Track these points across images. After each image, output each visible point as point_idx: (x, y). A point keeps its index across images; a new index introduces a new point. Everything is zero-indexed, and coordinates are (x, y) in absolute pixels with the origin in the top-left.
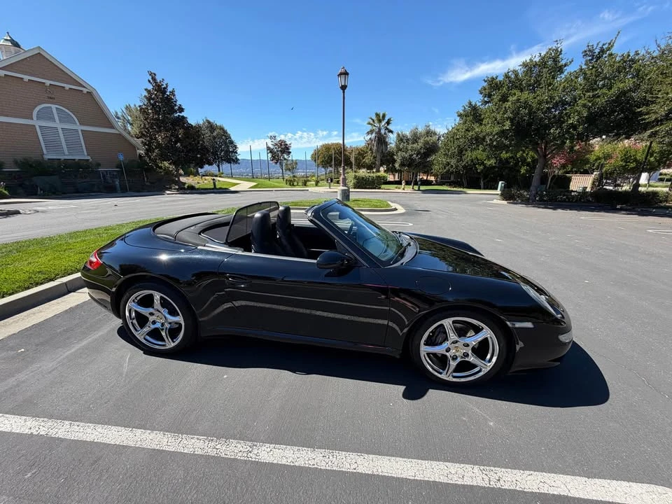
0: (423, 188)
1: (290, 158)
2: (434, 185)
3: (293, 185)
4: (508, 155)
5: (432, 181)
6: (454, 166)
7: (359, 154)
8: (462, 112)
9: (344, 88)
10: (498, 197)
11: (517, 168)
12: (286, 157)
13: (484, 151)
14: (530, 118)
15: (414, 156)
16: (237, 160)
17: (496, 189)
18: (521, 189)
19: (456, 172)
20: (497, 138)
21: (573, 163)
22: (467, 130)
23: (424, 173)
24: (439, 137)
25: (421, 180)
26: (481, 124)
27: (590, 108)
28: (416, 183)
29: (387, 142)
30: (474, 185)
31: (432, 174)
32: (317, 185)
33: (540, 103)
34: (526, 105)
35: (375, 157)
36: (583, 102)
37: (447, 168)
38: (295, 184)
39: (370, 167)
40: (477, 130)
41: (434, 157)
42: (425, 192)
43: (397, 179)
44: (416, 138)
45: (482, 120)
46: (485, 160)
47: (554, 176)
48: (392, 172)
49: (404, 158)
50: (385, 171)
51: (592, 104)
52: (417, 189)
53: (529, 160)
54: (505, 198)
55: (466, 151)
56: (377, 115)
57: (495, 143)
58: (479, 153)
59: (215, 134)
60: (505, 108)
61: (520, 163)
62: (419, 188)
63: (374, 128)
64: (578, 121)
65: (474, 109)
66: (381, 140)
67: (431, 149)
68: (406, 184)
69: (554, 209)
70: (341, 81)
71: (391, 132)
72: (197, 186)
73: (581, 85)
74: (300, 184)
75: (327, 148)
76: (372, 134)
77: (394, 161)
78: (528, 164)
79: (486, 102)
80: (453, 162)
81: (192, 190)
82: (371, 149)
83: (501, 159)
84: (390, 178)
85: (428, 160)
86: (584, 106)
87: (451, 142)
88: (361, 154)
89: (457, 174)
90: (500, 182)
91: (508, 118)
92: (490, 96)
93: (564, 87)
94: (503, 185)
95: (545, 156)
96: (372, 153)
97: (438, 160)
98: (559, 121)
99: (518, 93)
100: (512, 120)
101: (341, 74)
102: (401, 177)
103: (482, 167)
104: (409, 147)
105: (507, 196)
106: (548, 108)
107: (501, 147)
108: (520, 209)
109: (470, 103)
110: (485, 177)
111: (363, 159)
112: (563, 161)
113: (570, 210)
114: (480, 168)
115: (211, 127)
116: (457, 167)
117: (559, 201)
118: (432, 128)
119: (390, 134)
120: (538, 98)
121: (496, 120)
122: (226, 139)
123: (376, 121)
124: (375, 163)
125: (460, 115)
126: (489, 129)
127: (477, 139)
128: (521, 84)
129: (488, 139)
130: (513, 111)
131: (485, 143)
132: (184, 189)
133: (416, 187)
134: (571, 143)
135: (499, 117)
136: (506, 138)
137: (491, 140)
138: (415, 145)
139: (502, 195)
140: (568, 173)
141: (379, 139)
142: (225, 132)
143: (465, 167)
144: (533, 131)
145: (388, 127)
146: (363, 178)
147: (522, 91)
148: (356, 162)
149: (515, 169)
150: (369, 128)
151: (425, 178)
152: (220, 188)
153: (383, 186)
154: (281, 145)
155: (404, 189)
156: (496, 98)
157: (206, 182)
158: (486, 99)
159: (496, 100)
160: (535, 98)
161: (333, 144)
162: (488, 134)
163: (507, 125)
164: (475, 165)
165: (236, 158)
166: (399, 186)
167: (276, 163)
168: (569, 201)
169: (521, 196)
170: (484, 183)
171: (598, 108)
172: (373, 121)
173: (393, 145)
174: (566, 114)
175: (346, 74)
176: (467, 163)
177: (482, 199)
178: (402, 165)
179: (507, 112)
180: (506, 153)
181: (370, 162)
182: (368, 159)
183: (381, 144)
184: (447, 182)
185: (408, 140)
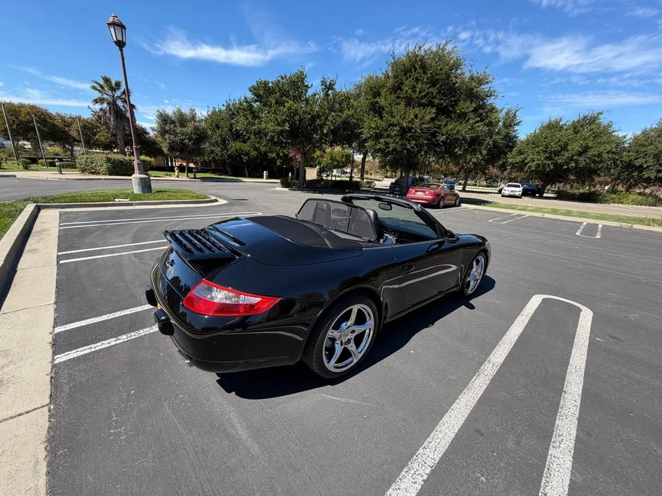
0: (199, 175)
6: (219, 155)
9: (121, 44)
10: (279, 185)
15: (186, 141)
19: (222, 160)
32: (26, 168)
35: (114, 135)
42: (203, 179)
44: (182, 121)
46: (248, 152)
49: (173, 141)
54: (285, 185)
55: (228, 140)
56: (107, 80)
58: (242, 145)
62: (195, 176)
63: (104, 96)
67: (202, 136)
68: (180, 172)
70: (116, 34)
76: (102, 103)
82: (106, 124)
88: (88, 127)
89: (223, 163)
90: (265, 172)
94: (267, 174)
95: (305, 153)
96: (108, 128)
101: (114, 24)
103: (246, 158)
104: (178, 130)
111: (95, 135)
116: (222, 155)
121: (276, 120)
123: (106, 88)
124: (116, 143)
133: (191, 175)
135: (278, 118)
138: (184, 129)
139: (282, 183)
140: (305, 166)
141: (115, 113)
143: (230, 156)
150: (97, 94)
153: (150, 172)
155: (178, 177)
163: (287, 126)
164: (240, 155)
166: (171, 173)
170: (248, 172)
172: (101, 87)
175: (122, 26)
176: (232, 152)
178: (172, 149)
181: (108, 140)
182: (102, 136)
183: (121, 119)
184: (210, 170)
185: (173, 122)
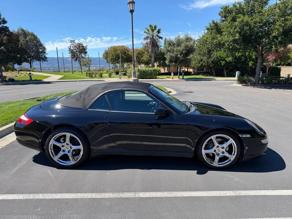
0: (185, 77)
1: (87, 56)
2: (192, 75)
3: (92, 77)
4: (240, 54)
5: (191, 72)
6: (206, 62)
7: (139, 53)
8: (209, 27)
9: (132, 11)
10: (236, 82)
11: (247, 63)
12: (83, 55)
13: (225, 51)
14: (250, 32)
15: (179, 55)
16: (46, 58)
17: (235, 76)
18: (250, 76)
19: (207, 65)
20: (232, 44)
21: (281, 59)
22: (213, 39)
23: (186, 66)
24: (194, 42)
25: (184, 71)
26: (221, 35)
27: (283, 27)
28: (181, 74)
29: (158, 46)
30: (220, 74)
31: (191, 67)
32: (110, 77)
33: (255, 23)
34: (247, 24)
35: (150, 56)
36: (279, 23)
37: (201, 63)
38: (94, 76)
39: (147, 63)
40: (219, 39)
41: (191, 56)
42: (187, 80)
43: (166, 71)
44: (179, 43)
45: (222, 32)
46: (226, 58)
47: (270, 67)
48: (163, 67)
49: (171, 57)
50: (158, 66)
51: (285, 25)
52: (182, 78)
53: (254, 57)
54: (240, 82)
55: (213, 51)
56: (151, 26)
57: (231, 47)
58: (221, 53)
59: (27, 39)
60: (235, 25)
61: (248, 59)
62: (183, 77)
63: (149, 35)
64: (278, 34)
65: (216, 25)
66: (154, 44)
67: (190, 51)
68: (174, 75)
69: (270, 88)
70: (130, 7)
71: (161, 38)
72: (16, 79)
73: (277, 13)
74: (97, 76)
75: (115, 49)
76: (147, 39)
77: (165, 59)
78: (253, 60)
79: (223, 21)
80: (205, 58)
81: (12, 81)
82: (147, 51)
83: (236, 57)
84: (162, 71)
85: (188, 57)
86: (280, 25)
87: (202, 45)
88: (140, 54)
89: (208, 66)
90: (237, 72)
91: (237, 32)
92: (225, 17)
93: (268, 14)
94: (239, 74)
95: (262, 55)
96: (148, 53)
97: (194, 58)
98: (268, 34)
99: (242, 16)
100: (240, 33)
101: (130, 3)
102: (169, 69)
103: (224, 62)
104: (175, 49)
105: (241, 81)
106: (261, 26)
107: (235, 50)
108: (250, 89)
109: (213, 22)
110: (227, 69)
111: (142, 57)
112: (274, 58)
113: (280, 89)
114: (223, 63)
115: (25, 34)
116: (208, 62)
117: (274, 84)
118: (189, 36)
119: (160, 39)
120: (254, 20)
121: (230, 32)
122: (37, 42)
123: (150, 31)
124: (151, 61)
125: (208, 29)
126: (226, 38)
127: (220, 44)
128: (243, 11)
129: (226, 44)
130: (240, 28)
131: (225, 47)
132: (5, 81)
133: (181, 77)
134: (275, 47)
135: (232, 31)
136: (238, 44)
137: (228, 45)
138: (179, 48)
139: (238, 80)
140: (278, 65)
141: (153, 43)
142: (35, 37)
143: (213, 62)
144: (253, 39)
145: (159, 35)
146: (144, 71)
147: (244, 15)
148: (137, 59)
149: (245, 63)
150: (146, 35)
151: (186, 70)
152: (36, 80)
153: (158, 77)
154: (79, 47)
155: (173, 78)
156: (229, 19)
157: (23, 76)
158: (223, 19)
159: (229, 20)
160: (252, 20)
161: (119, 46)
162: (226, 42)
163: (237, 36)
164: (219, 61)
165: (45, 57)
166: (169, 76)
167: (76, 60)
168: (279, 84)
169: (250, 81)
170: (226, 73)
171: (288, 27)
172: (148, 30)
173: (162, 48)
174: (271, 29)
175: (133, 3)
176: (214, 59)
177: (225, 84)
178: (171, 61)
179: (236, 28)
180: (238, 53)
181: (147, 60)
182: (145, 58)
183: (154, 47)
184: (201, 73)
185: (174, 44)
